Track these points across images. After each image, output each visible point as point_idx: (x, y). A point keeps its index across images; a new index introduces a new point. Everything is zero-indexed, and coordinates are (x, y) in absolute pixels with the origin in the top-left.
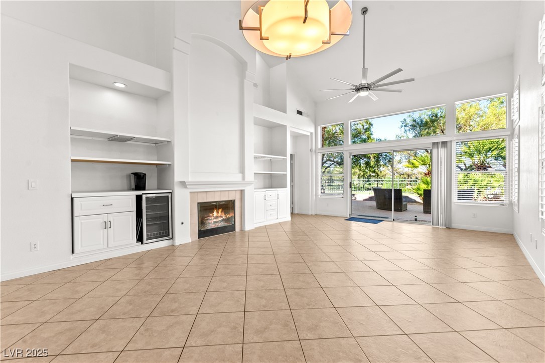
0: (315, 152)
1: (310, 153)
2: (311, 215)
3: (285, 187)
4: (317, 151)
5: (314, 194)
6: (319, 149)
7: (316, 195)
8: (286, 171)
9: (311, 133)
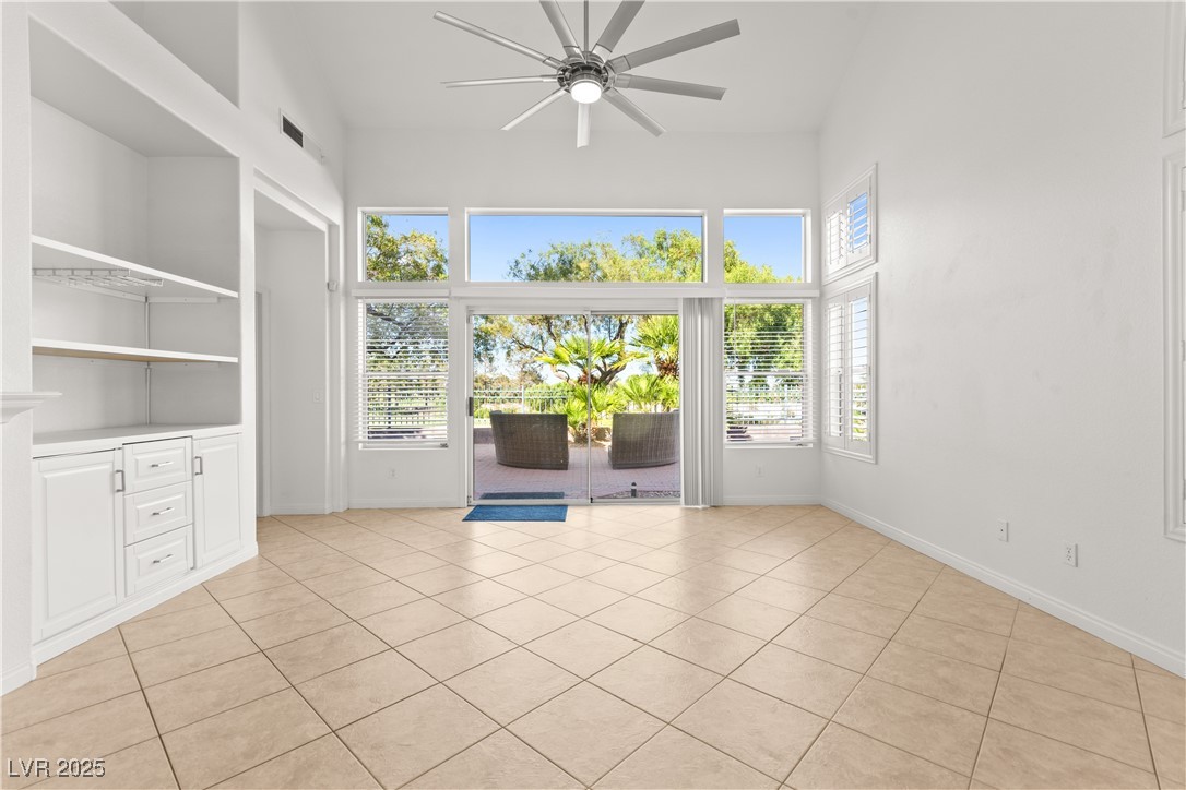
0: (347, 293)
1: (327, 294)
2: (332, 514)
3: (233, 419)
4: (354, 292)
5: (343, 439)
6: (361, 286)
7: (348, 442)
8: (237, 352)
9: (331, 226)
